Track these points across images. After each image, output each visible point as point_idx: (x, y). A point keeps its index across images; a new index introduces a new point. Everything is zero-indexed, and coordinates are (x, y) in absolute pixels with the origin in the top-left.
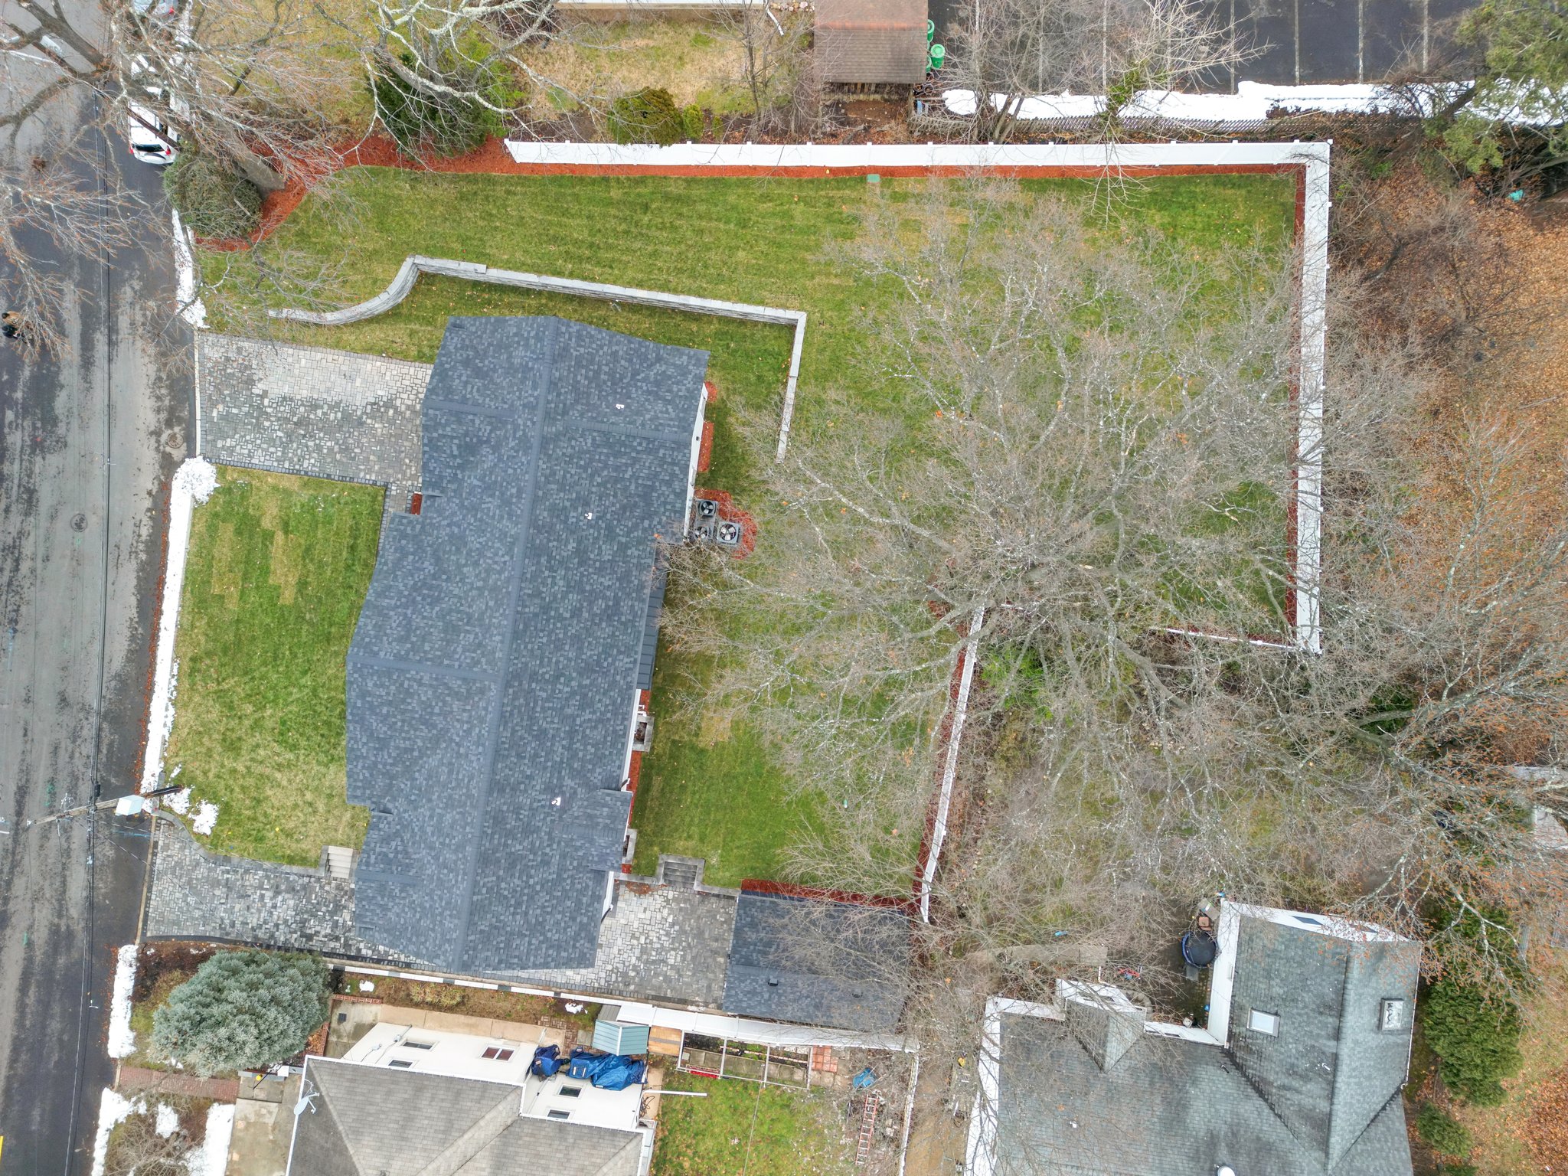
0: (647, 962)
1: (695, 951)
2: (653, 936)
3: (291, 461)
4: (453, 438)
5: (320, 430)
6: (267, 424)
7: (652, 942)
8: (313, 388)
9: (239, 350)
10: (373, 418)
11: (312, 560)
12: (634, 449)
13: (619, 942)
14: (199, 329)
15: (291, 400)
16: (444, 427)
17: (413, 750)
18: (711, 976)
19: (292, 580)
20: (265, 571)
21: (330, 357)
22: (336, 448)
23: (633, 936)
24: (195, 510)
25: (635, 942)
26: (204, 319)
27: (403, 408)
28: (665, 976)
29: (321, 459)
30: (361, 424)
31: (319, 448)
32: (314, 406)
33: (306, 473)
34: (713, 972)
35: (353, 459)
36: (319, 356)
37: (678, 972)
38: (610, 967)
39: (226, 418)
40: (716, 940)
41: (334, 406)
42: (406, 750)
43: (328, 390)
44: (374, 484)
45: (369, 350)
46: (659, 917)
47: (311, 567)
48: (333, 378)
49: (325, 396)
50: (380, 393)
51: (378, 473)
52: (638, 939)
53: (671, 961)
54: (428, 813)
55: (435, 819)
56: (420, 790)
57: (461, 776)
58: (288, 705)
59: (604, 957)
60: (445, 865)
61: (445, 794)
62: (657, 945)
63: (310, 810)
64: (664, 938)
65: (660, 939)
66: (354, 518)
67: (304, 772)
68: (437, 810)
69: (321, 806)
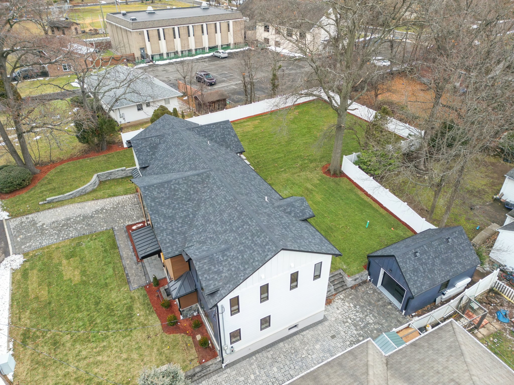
0: (362, 329)
1: (375, 310)
2: (352, 316)
3: (62, 237)
4: (146, 147)
5: (74, 224)
6: (46, 232)
7: (354, 320)
8: (66, 215)
9: (27, 218)
10: (97, 214)
11: (85, 262)
12: (212, 129)
13: (341, 328)
14: (6, 220)
15: (57, 221)
16: (141, 144)
17: (188, 215)
18: (393, 316)
19: (77, 273)
21: (71, 206)
22: (84, 226)
23: (344, 323)
24: (13, 273)
25: (347, 324)
26: (8, 216)
27: (109, 208)
28: (376, 329)
29: (77, 231)
30: (92, 217)
31: (76, 229)
32: (69, 219)
33: (72, 237)
34: (393, 314)
35: (94, 226)
36: (66, 207)
37: (379, 324)
39: (25, 238)
40: (379, 301)
41: (79, 216)
42: (186, 217)
44: (106, 229)
45: (88, 200)
46: (346, 307)
47: (85, 265)
48: (74, 210)
49: (73, 215)
50: (97, 208)
51: (107, 226)
52: (347, 322)
53: (371, 321)
54: (213, 226)
55: (219, 223)
56: (202, 225)
57: (219, 202)
58: (93, 322)
59: (341, 340)
60: (238, 228)
61: (217, 213)
62: (358, 319)
63: (129, 362)
64: (357, 314)
65: (356, 316)
66: (102, 242)
67: (116, 346)
68: (217, 220)
69: (135, 356)
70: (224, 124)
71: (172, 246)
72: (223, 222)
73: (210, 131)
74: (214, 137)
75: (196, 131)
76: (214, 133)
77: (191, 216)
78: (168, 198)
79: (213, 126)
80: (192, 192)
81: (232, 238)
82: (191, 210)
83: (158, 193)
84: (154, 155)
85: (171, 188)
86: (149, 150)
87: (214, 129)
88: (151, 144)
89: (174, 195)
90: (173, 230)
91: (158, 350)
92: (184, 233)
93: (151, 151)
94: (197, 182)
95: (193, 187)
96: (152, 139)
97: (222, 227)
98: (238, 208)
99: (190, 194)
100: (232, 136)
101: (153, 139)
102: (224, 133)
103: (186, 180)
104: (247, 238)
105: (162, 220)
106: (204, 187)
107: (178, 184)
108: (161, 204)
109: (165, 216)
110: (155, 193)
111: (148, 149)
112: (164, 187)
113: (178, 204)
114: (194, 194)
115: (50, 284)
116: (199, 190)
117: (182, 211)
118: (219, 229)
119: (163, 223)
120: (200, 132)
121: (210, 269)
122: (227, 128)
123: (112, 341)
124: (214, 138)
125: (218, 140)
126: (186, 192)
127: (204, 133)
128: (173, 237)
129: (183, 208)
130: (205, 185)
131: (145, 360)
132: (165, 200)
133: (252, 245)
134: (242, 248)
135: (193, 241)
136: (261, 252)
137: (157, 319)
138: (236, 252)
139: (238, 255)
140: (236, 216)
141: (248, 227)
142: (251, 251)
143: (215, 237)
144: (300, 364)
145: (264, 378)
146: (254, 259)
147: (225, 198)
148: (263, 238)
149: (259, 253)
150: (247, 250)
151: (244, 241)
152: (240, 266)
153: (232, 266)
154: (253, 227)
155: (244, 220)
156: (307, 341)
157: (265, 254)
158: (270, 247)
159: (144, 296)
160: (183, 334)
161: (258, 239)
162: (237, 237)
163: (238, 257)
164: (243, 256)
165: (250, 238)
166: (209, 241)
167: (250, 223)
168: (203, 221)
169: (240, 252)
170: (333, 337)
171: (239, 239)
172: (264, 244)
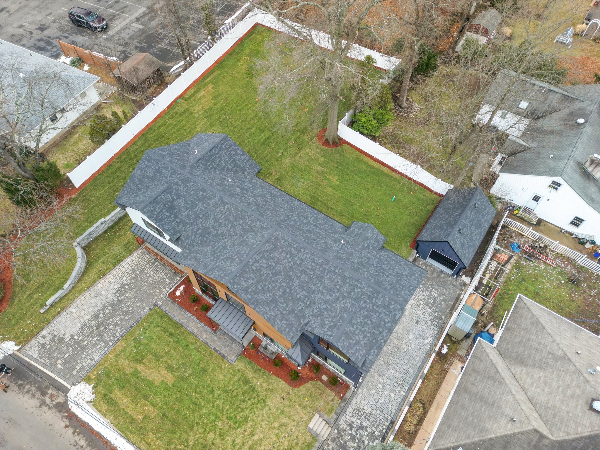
0: (433, 305)
1: (434, 284)
2: (422, 297)
3: (111, 341)
5: (109, 319)
6: (85, 343)
7: (424, 299)
8: (89, 312)
9: (44, 337)
10: (123, 295)
11: (162, 357)
12: (216, 154)
13: (419, 312)
14: (18, 351)
15: (85, 325)
18: (449, 283)
19: (164, 372)
20: (150, 384)
21: (83, 298)
22: (122, 317)
23: (419, 306)
24: (94, 406)
25: (421, 306)
26: (16, 345)
27: (129, 281)
28: (443, 301)
29: (121, 326)
30: (121, 301)
31: (116, 325)
32: (97, 316)
33: (122, 336)
34: (447, 281)
35: (133, 312)
36: (78, 302)
37: (442, 295)
38: (430, 322)
39: (66, 362)
40: (433, 273)
41: (104, 307)
43: (95, 306)
44: (150, 309)
45: (94, 282)
47: (164, 359)
48: (92, 302)
49: (96, 309)
50: (115, 287)
51: (147, 306)
52: (420, 304)
53: (436, 295)
54: (320, 295)
55: (324, 291)
56: (306, 297)
57: (310, 267)
58: (223, 410)
59: (424, 323)
60: (349, 293)
61: (315, 280)
62: (427, 298)
63: (284, 427)
64: (424, 293)
65: (424, 295)
66: (158, 326)
67: (262, 420)
68: (320, 289)
69: (285, 420)
70: (225, 142)
71: (291, 329)
72: (330, 291)
73: (215, 158)
74: (224, 164)
75: (201, 165)
76: (221, 159)
77: (288, 290)
78: (258, 282)
79: (215, 151)
80: (274, 264)
81: (349, 305)
82: (284, 284)
83: (245, 281)
84: (178, 218)
85: (253, 270)
86: (168, 214)
87: (218, 154)
88: (165, 205)
89: (261, 276)
90: (282, 314)
91: (300, 405)
92: (293, 311)
93: (171, 214)
94: (271, 250)
95: (272, 258)
96: (161, 198)
97: (331, 295)
98: (337, 271)
99: (274, 268)
100: (241, 155)
101: (163, 197)
102: (230, 155)
103: (260, 253)
104: (365, 302)
105: (268, 309)
106: (281, 253)
107: (257, 261)
108: (256, 293)
109: (267, 303)
110: (244, 283)
111: (166, 213)
112: (247, 272)
113: (270, 283)
114: (276, 265)
115: (146, 397)
116: (278, 259)
117: (278, 290)
118: (328, 297)
119: (270, 310)
120: (206, 164)
121: (350, 343)
122: (231, 146)
123: (255, 418)
124: (224, 167)
125: (229, 166)
126: (269, 267)
127: (211, 164)
128: (286, 320)
129: (276, 286)
130: (280, 250)
131: (296, 419)
132: (256, 286)
133: (375, 307)
134: (366, 313)
135: (307, 316)
136: (387, 313)
137: (278, 379)
138: (362, 318)
139: (366, 320)
140: (339, 280)
141: (359, 290)
142: (377, 314)
143: (329, 307)
144: (407, 357)
145: (389, 382)
146: (384, 321)
147: (313, 261)
148: (382, 299)
149: (386, 315)
150: (372, 314)
151: (364, 306)
152: (374, 331)
153: (365, 333)
154: (366, 289)
155: (351, 283)
156: (401, 336)
157: (393, 313)
158: (393, 306)
159: (250, 363)
160: (310, 382)
161: (377, 301)
162: (353, 302)
163: (366, 323)
164: (371, 321)
165: (368, 301)
166: (326, 313)
167: (359, 285)
168: (304, 292)
169: (366, 317)
170: (417, 322)
171: (356, 304)
172: (387, 304)
